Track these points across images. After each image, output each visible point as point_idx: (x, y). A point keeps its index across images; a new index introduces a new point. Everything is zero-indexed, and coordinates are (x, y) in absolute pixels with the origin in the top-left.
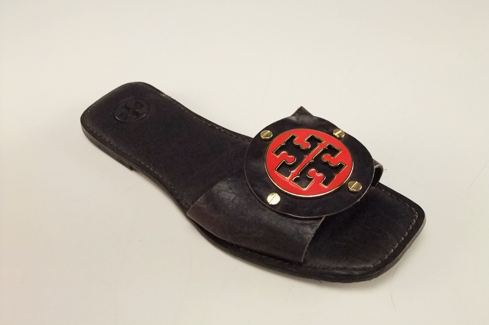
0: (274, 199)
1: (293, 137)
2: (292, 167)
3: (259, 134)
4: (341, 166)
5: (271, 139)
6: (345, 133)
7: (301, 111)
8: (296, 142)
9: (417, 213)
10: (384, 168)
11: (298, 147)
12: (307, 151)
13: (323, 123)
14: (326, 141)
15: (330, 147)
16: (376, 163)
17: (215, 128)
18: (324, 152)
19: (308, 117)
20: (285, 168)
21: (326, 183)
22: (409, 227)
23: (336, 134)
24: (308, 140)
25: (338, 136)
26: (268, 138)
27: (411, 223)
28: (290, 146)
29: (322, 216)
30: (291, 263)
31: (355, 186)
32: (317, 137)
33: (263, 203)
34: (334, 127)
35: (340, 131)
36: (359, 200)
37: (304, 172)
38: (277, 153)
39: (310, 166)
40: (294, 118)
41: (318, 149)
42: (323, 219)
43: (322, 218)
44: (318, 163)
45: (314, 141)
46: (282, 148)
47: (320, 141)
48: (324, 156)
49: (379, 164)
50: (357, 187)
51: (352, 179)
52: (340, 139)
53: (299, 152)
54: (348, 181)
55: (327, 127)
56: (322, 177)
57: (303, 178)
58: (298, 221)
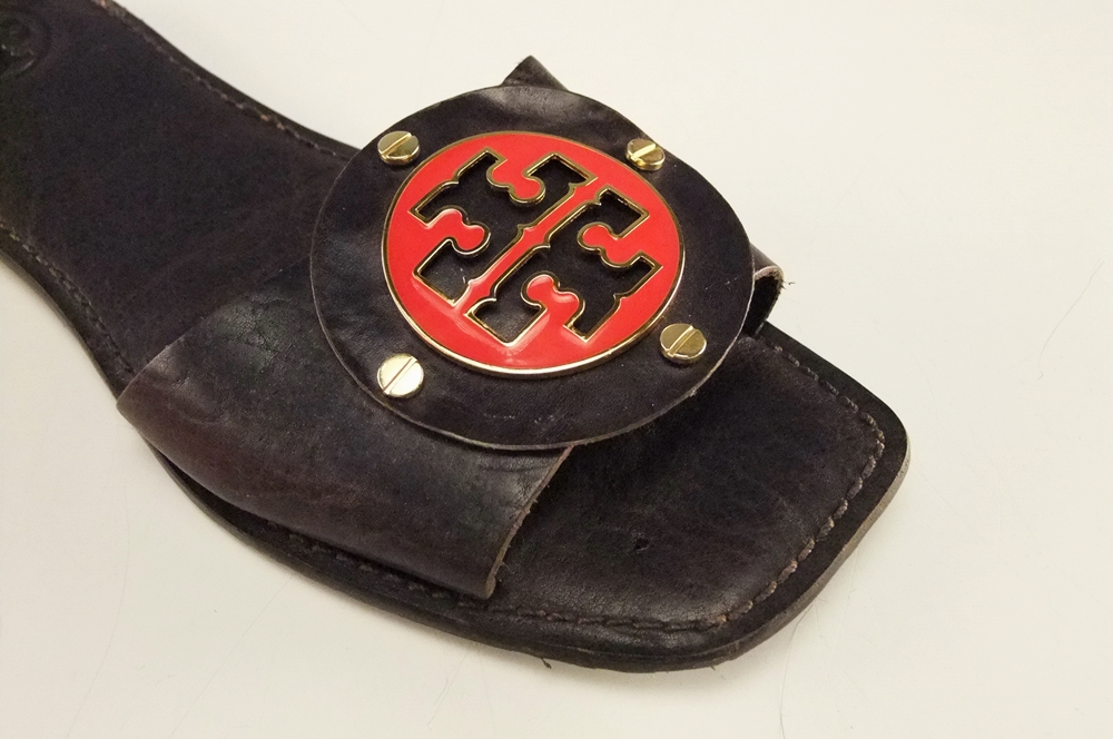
0: (401, 376)
1: (488, 160)
3: (376, 141)
4: (642, 268)
5: (415, 162)
6: (667, 154)
7: (529, 73)
8: (493, 177)
9: (881, 435)
10: (786, 278)
11: (503, 194)
12: (531, 211)
13: (600, 116)
14: (597, 178)
15: (609, 199)
16: (762, 262)
18: (591, 214)
19: (547, 91)
21: (584, 326)
22: (853, 484)
23: (635, 156)
24: (539, 173)
25: (642, 163)
26: (405, 157)
27: (860, 470)
28: (472, 190)
29: (561, 445)
30: (453, 595)
31: (683, 341)
32: (569, 162)
33: (365, 389)
34: (632, 132)
35: (651, 148)
36: (693, 392)
37: (511, 285)
38: (428, 211)
39: (535, 263)
40: (500, 97)
41: (572, 203)
42: (566, 453)
43: (564, 449)
44: (563, 256)
45: (558, 175)
46: (445, 197)
47: (578, 178)
48: (585, 231)
49: (771, 264)
50: (692, 343)
51: (675, 316)
52: (647, 172)
54: (662, 324)
55: (611, 130)
56: (571, 304)
57: (505, 305)
58: (481, 460)
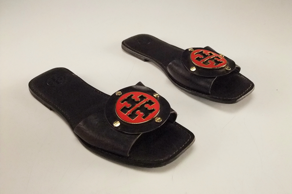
0: (117, 124)
1: (132, 95)
2: (129, 109)
3: (115, 93)
4: (153, 110)
5: (121, 95)
6: (160, 96)
7: (140, 84)
8: (132, 98)
9: (190, 136)
10: (178, 114)
11: (134, 100)
12: (138, 102)
13: (150, 90)
14: (148, 98)
17: (97, 92)
19: (144, 87)
20: (125, 110)
21: (144, 117)
22: (185, 143)
23: (154, 96)
24: (140, 97)
25: (156, 97)
26: (119, 95)
27: (186, 141)
31: (158, 120)
32: (144, 96)
33: (111, 126)
34: (155, 92)
35: (158, 95)
36: (159, 127)
37: (134, 112)
38: (122, 102)
39: (138, 109)
40: (135, 87)
41: (144, 102)
43: (140, 134)
44: (142, 108)
46: (125, 100)
47: (145, 98)
48: (145, 105)
49: (174, 111)
51: (158, 116)
53: (133, 102)
54: (155, 117)
55: (152, 92)
56: (142, 114)
57: (133, 115)
